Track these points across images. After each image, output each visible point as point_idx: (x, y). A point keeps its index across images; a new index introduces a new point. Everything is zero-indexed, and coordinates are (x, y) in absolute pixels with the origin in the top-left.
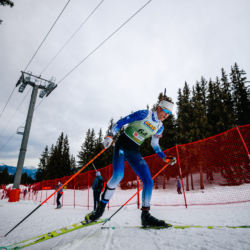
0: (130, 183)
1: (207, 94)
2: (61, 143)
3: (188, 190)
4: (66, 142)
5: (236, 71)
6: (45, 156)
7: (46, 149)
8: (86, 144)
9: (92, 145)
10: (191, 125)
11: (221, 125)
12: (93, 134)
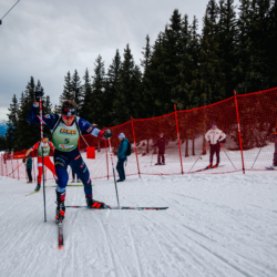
1: (238, 17)
3: (187, 155)
6: (14, 110)
7: (15, 101)
8: (67, 95)
10: (195, 72)
11: (237, 72)
12: (76, 78)
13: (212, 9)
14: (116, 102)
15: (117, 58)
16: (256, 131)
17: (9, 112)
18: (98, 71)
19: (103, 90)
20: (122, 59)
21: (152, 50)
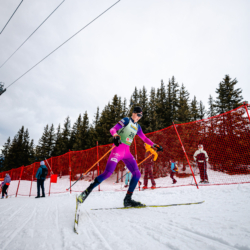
0: (79, 175)
1: (149, 100)
2: (21, 137)
4: (27, 136)
5: (173, 84)
6: (7, 147)
7: (9, 141)
8: (44, 139)
9: (51, 139)
12: (52, 129)
13: (135, 96)
14: (75, 145)
15: (79, 119)
16: (161, 167)
17: (3, 148)
18: (66, 125)
19: (69, 137)
20: (82, 119)
21: (100, 115)
